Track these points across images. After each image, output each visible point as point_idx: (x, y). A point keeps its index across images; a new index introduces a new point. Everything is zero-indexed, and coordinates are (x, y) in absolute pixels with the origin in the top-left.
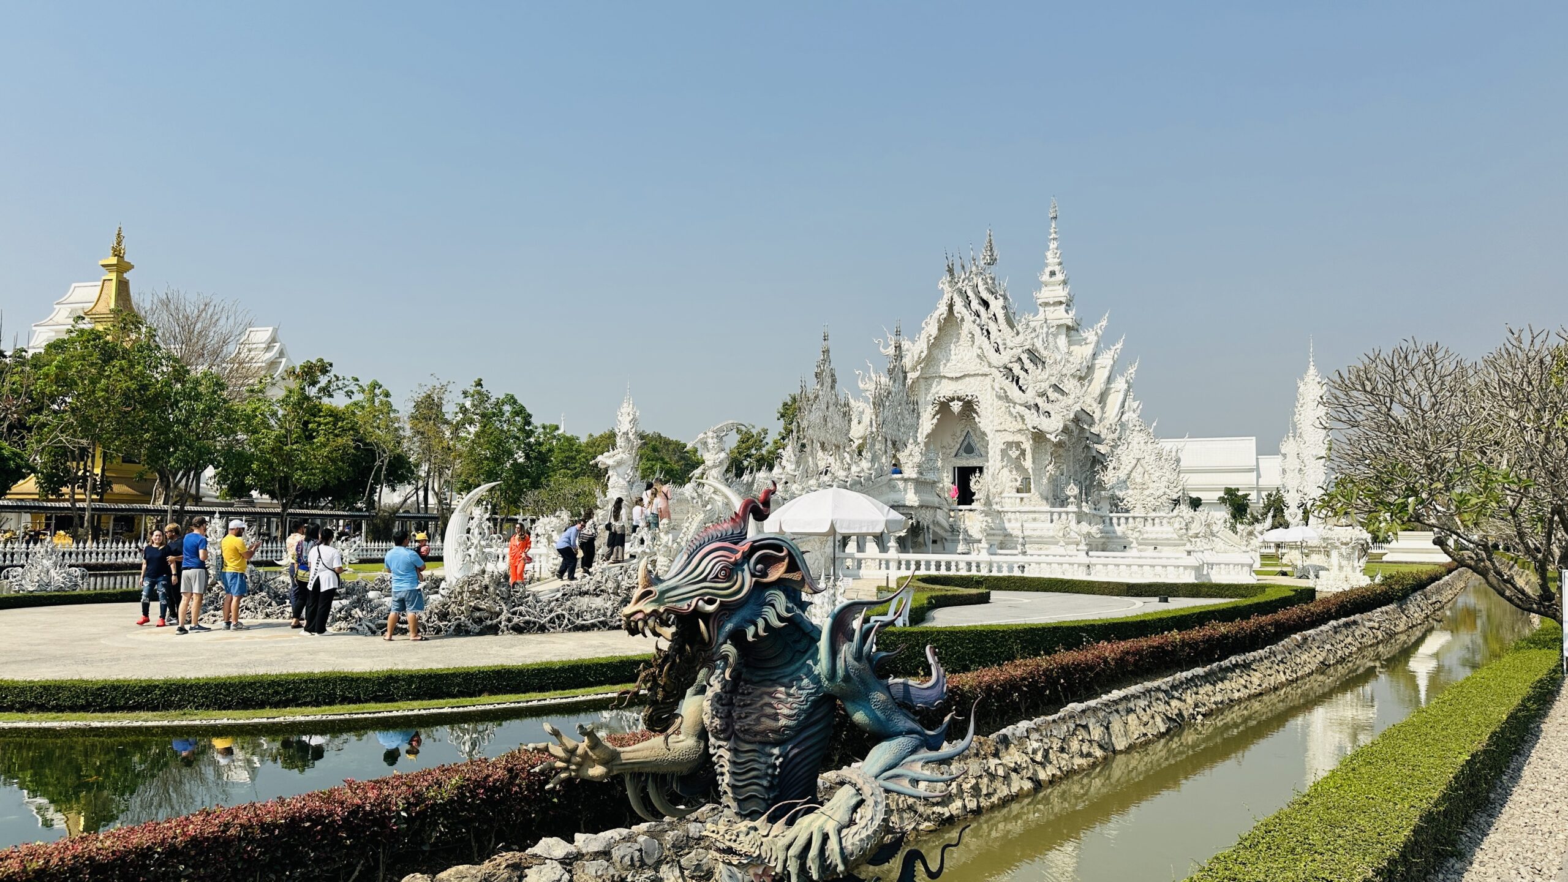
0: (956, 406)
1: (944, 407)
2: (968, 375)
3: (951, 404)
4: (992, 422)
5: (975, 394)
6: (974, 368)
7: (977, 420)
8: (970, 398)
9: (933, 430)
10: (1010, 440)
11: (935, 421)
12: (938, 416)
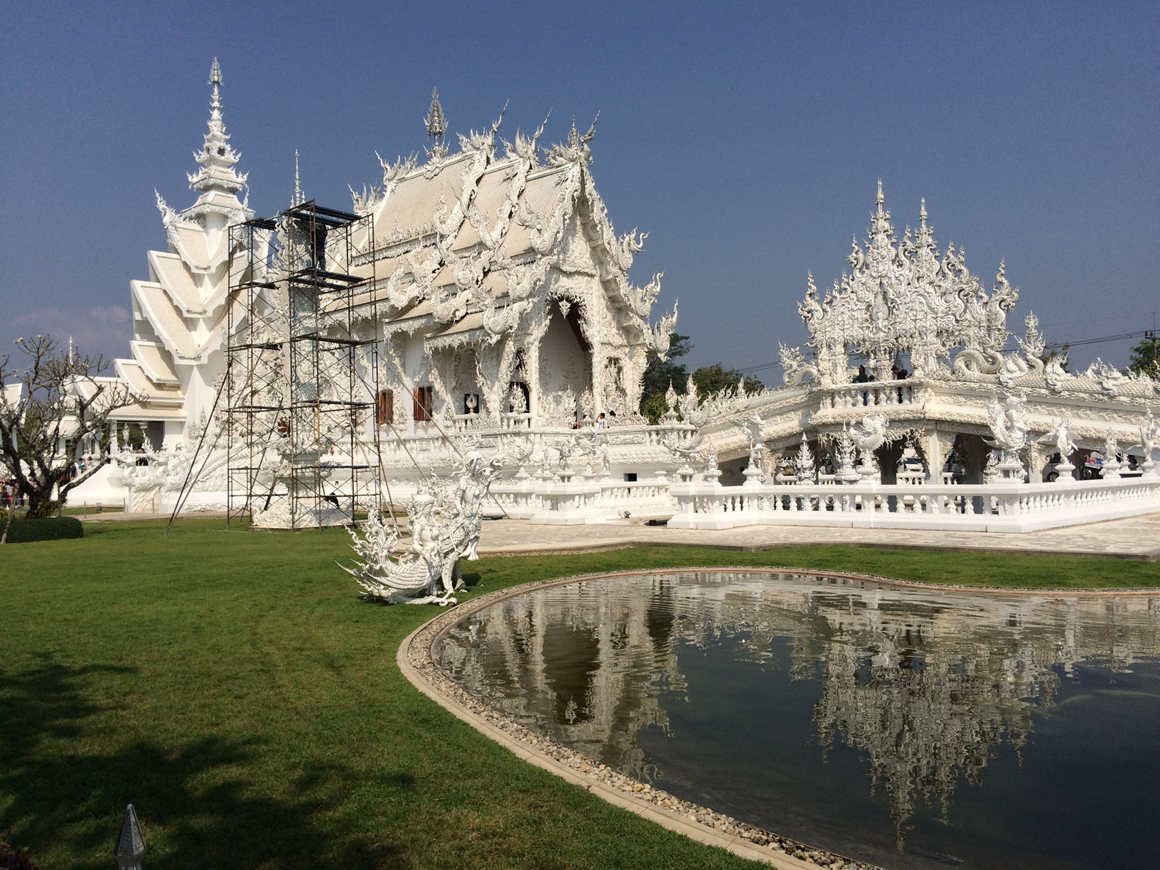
0: (565, 307)
1: (554, 305)
2: (578, 273)
3: (561, 304)
4: (599, 332)
5: (584, 296)
6: (585, 265)
7: (585, 326)
8: (578, 300)
9: (546, 333)
10: (614, 354)
11: (548, 322)
12: (550, 317)
